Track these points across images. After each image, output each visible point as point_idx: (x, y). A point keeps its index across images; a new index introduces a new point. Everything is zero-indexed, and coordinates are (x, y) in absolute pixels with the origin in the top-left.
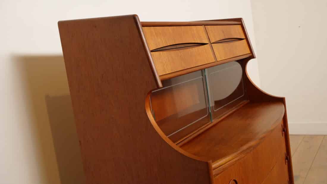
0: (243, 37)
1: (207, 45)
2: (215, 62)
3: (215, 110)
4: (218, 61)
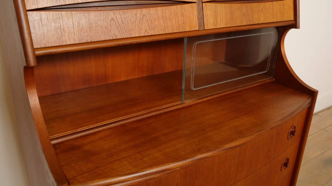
1: (191, 4)
2: (199, 30)
3: (195, 88)
4: (205, 29)
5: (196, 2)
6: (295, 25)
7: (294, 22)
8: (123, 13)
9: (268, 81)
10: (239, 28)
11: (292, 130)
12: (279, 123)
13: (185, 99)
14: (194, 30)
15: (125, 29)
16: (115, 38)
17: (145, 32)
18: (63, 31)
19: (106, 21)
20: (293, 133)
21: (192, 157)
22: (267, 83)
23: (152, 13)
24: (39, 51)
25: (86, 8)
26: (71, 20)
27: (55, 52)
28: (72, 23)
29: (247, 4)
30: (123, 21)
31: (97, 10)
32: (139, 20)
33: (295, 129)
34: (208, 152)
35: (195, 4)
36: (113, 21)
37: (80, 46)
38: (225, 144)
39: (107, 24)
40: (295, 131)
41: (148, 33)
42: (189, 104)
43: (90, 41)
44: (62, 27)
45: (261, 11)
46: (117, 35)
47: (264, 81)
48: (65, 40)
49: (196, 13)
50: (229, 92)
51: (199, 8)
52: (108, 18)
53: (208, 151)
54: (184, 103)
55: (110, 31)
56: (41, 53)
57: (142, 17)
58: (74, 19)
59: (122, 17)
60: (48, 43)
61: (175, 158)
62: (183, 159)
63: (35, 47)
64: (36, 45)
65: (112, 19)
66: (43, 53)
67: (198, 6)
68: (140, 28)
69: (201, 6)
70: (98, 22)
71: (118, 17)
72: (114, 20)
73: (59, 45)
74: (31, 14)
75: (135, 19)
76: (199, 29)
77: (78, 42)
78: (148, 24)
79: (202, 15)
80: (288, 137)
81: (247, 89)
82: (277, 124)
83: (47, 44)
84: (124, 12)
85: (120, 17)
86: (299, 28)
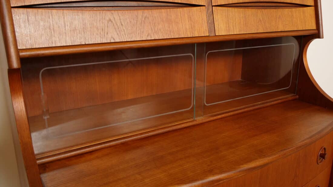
0: (313, 4)
1: (199, 7)
2: (209, 36)
3: (207, 104)
4: (216, 35)
5: (205, 6)
6: (317, 34)
7: (316, 32)
8: (122, 14)
9: (291, 98)
10: (254, 36)
11: (321, 153)
12: (306, 142)
13: (197, 116)
14: (203, 35)
15: (124, 32)
16: (112, 41)
17: (148, 36)
18: (52, 31)
19: (102, 22)
20: (323, 156)
21: (201, 179)
22: (289, 101)
23: (155, 15)
24: (24, 52)
25: (80, 8)
26: (63, 19)
27: (43, 54)
28: (63, 24)
29: (263, 10)
30: (122, 23)
31: (93, 10)
32: (140, 21)
33: (325, 152)
34: (222, 174)
35: (204, 7)
36: (110, 22)
37: (72, 48)
38: (243, 164)
39: (104, 25)
40: (325, 154)
41: (151, 37)
42: (201, 122)
43: (84, 43)
44: (52, 26)
45: (279, 18)
46: (115, 38)
47: (286, 98)
48: (55, 41)
49: (205, 18)
50: (246, 110)
51: (209, 12)
52: (105, 19)
53: (221, 172)
54: (196, 120)
55: (107, 33)
56: (26, 54)
57: (143, 19)
58: (65, 18)
59: (121, 18)
60: (35, 44)
61: (181, 180)
62: (190, 181)
63: (19, 48)
64: (21, 46)
65: (110, 20)
66: (29, 54)
67: (208, 10)
68: (142, 30)
69: (211, 10)
70: (94, 23)
71: (116, 18)
72: (112, 22)
73: (48, 46)
74: (16, 11)
75: (136, 22)
76: (209, 34)
77: (70, 44)
78: (151, 28)
79: (213, 20)
80: (317, 160)
81: (267, 107)
82: (304, 142)
83: (33, 45)
84: (123, 12)
85: (118, 18)
86: (323, 38)
